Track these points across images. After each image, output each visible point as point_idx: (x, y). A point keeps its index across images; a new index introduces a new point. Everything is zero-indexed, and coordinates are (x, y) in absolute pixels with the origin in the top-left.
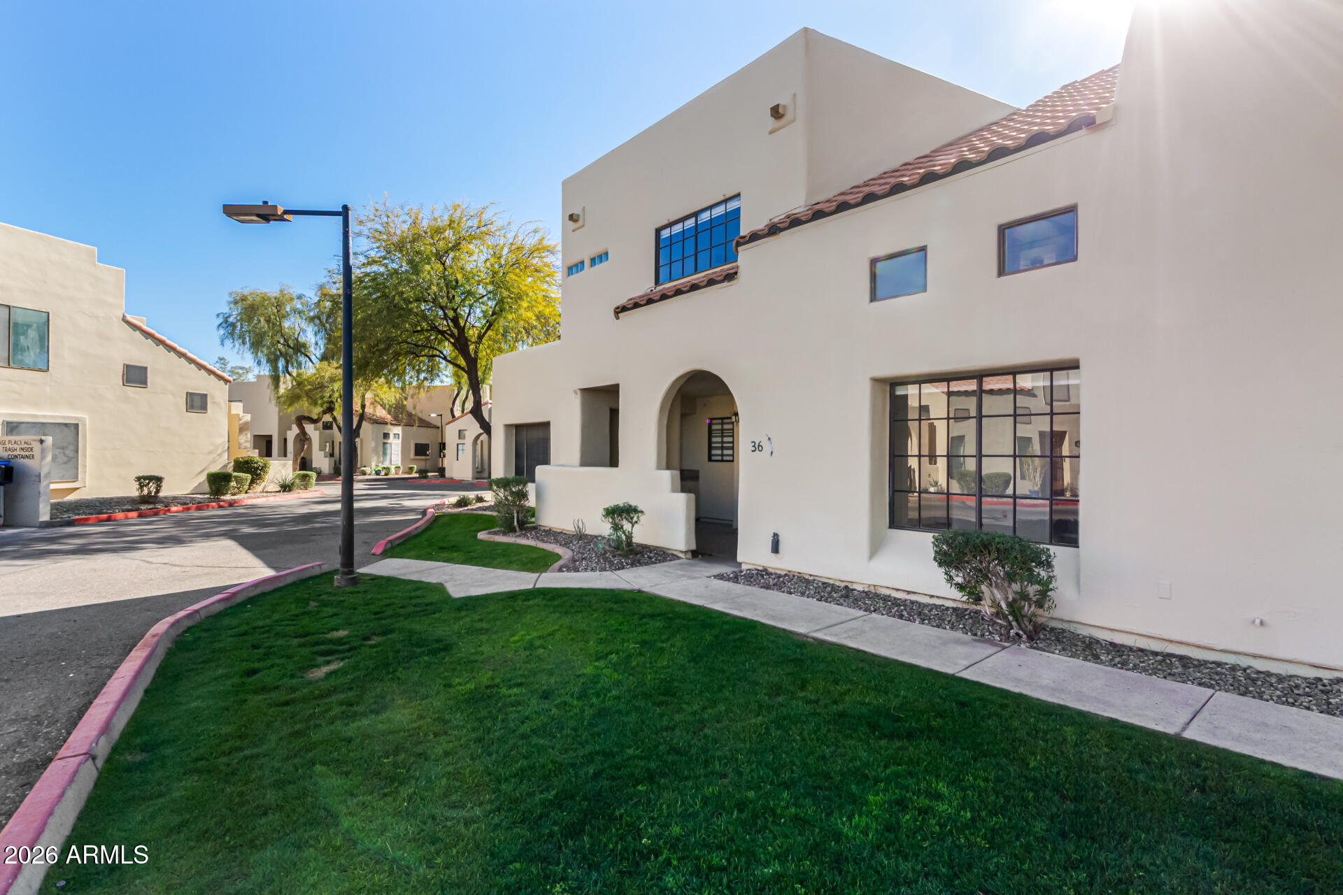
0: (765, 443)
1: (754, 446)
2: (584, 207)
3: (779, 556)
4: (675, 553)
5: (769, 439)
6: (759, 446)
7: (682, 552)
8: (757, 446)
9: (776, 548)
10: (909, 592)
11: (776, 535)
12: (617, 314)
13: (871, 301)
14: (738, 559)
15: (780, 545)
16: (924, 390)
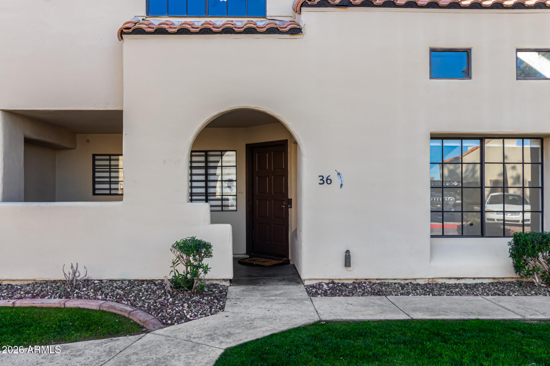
0: (334, 177)
1: (321, 179)
3: (350, 269)
4: (212, 287)
5: (339, 174)
6: (327, 179)
7: (225, 280)
8: (325, 179)
9: (348, 262)
10: (458, 279)
11: (348, 251)
12: (122, 33)
13: (431, 78)
14: (303, 277)
15: (353, 260)
16: (445, 144)
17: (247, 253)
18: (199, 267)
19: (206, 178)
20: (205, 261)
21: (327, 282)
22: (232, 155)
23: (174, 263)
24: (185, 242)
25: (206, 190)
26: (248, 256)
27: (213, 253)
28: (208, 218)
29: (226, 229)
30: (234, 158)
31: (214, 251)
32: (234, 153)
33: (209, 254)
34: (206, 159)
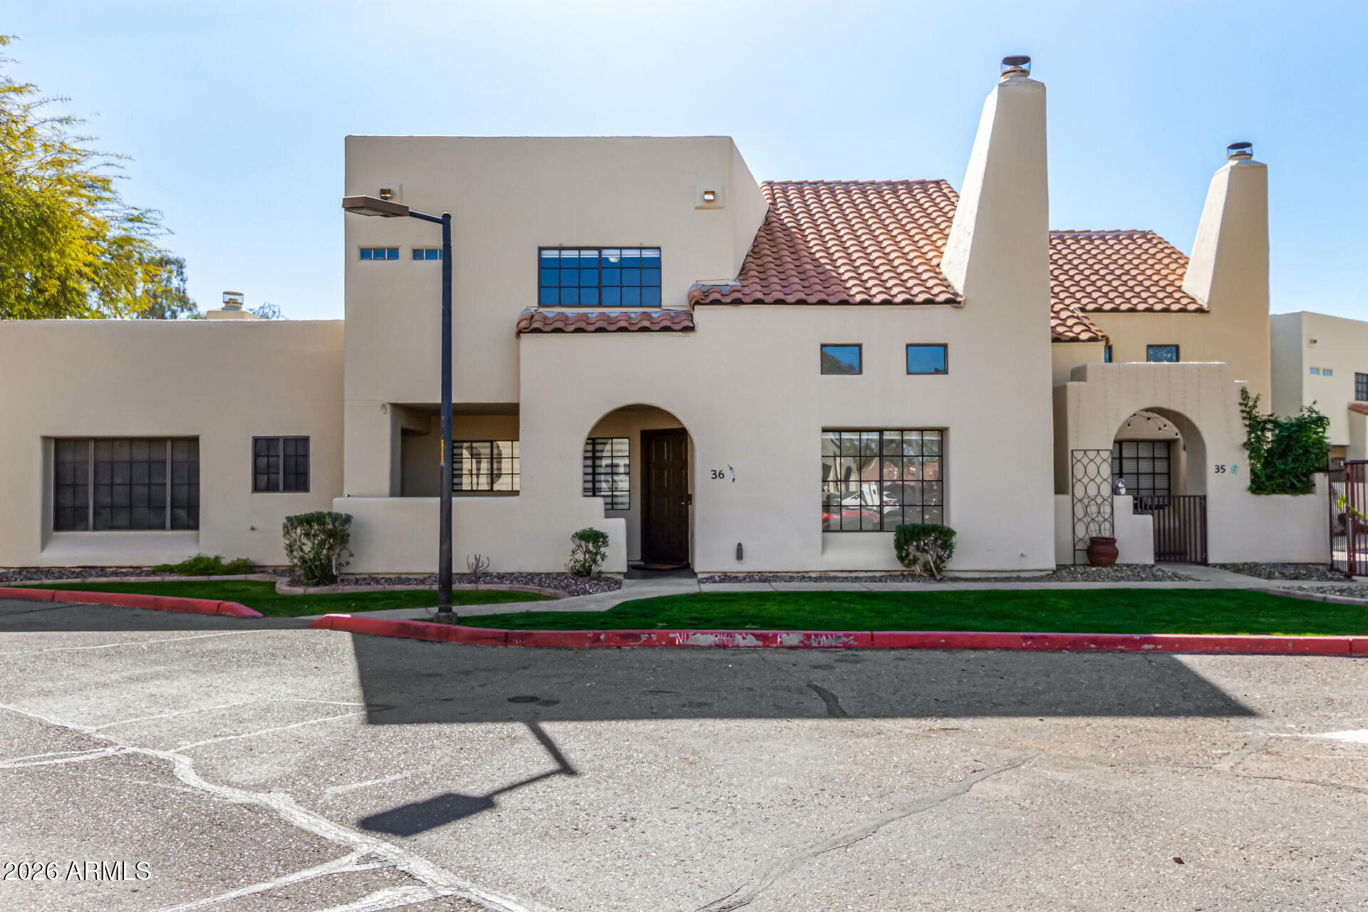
0: (726, 472)
1: (714, 474)
2: (401, 185)
3: (743, 561)
4: (609, 576)
5: (731, 468)
6: (720, 474)
7: (619, 573)
8: (717, 474)
9: (740, 554)
10: (850, 571)
11: (740, 545)
12: (519, 333)
13: (822, 373)
14: (696, 570)
15: (745, 553)
16: (843, 437)
17: (642, 559)
18: (596, 554)
19: (594, 470)
20: (603, 550)
21: (720, 574)
22: (624, 443)
23: (573, 552)
24: (584, 531)
25: (594, 485)
26: (643, 563)
27: (610, 543)
28: (602, 512)
29: (621, 522)
30: (626, 447)
31: (611, 540)
32: (627, 441)
33: (605, 544)
34: (594, 447)
